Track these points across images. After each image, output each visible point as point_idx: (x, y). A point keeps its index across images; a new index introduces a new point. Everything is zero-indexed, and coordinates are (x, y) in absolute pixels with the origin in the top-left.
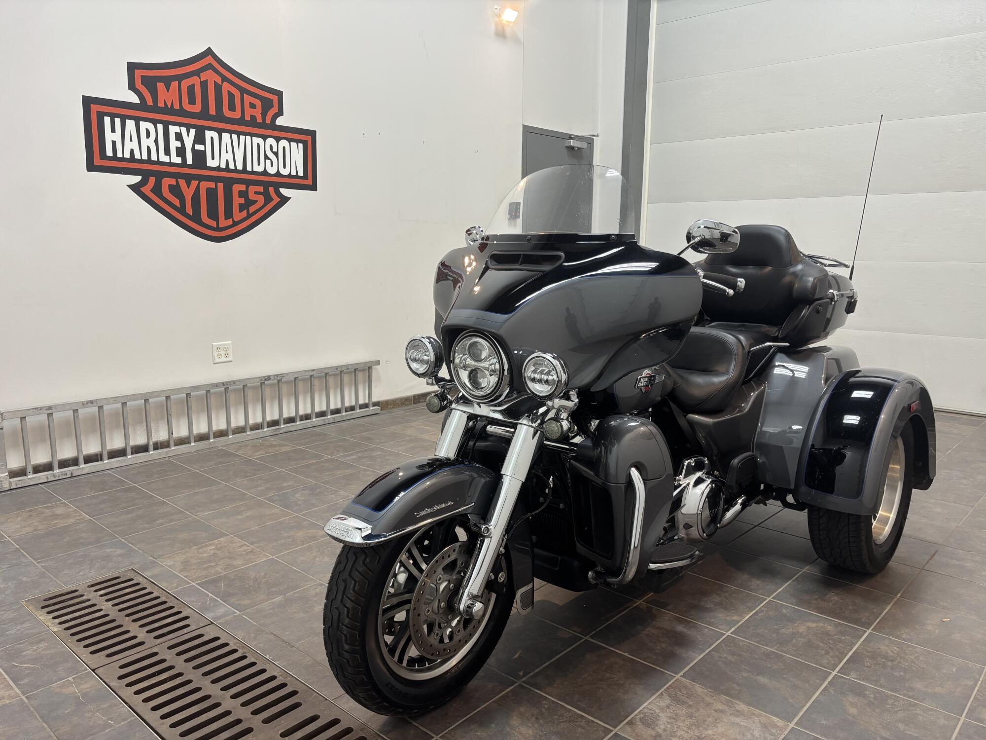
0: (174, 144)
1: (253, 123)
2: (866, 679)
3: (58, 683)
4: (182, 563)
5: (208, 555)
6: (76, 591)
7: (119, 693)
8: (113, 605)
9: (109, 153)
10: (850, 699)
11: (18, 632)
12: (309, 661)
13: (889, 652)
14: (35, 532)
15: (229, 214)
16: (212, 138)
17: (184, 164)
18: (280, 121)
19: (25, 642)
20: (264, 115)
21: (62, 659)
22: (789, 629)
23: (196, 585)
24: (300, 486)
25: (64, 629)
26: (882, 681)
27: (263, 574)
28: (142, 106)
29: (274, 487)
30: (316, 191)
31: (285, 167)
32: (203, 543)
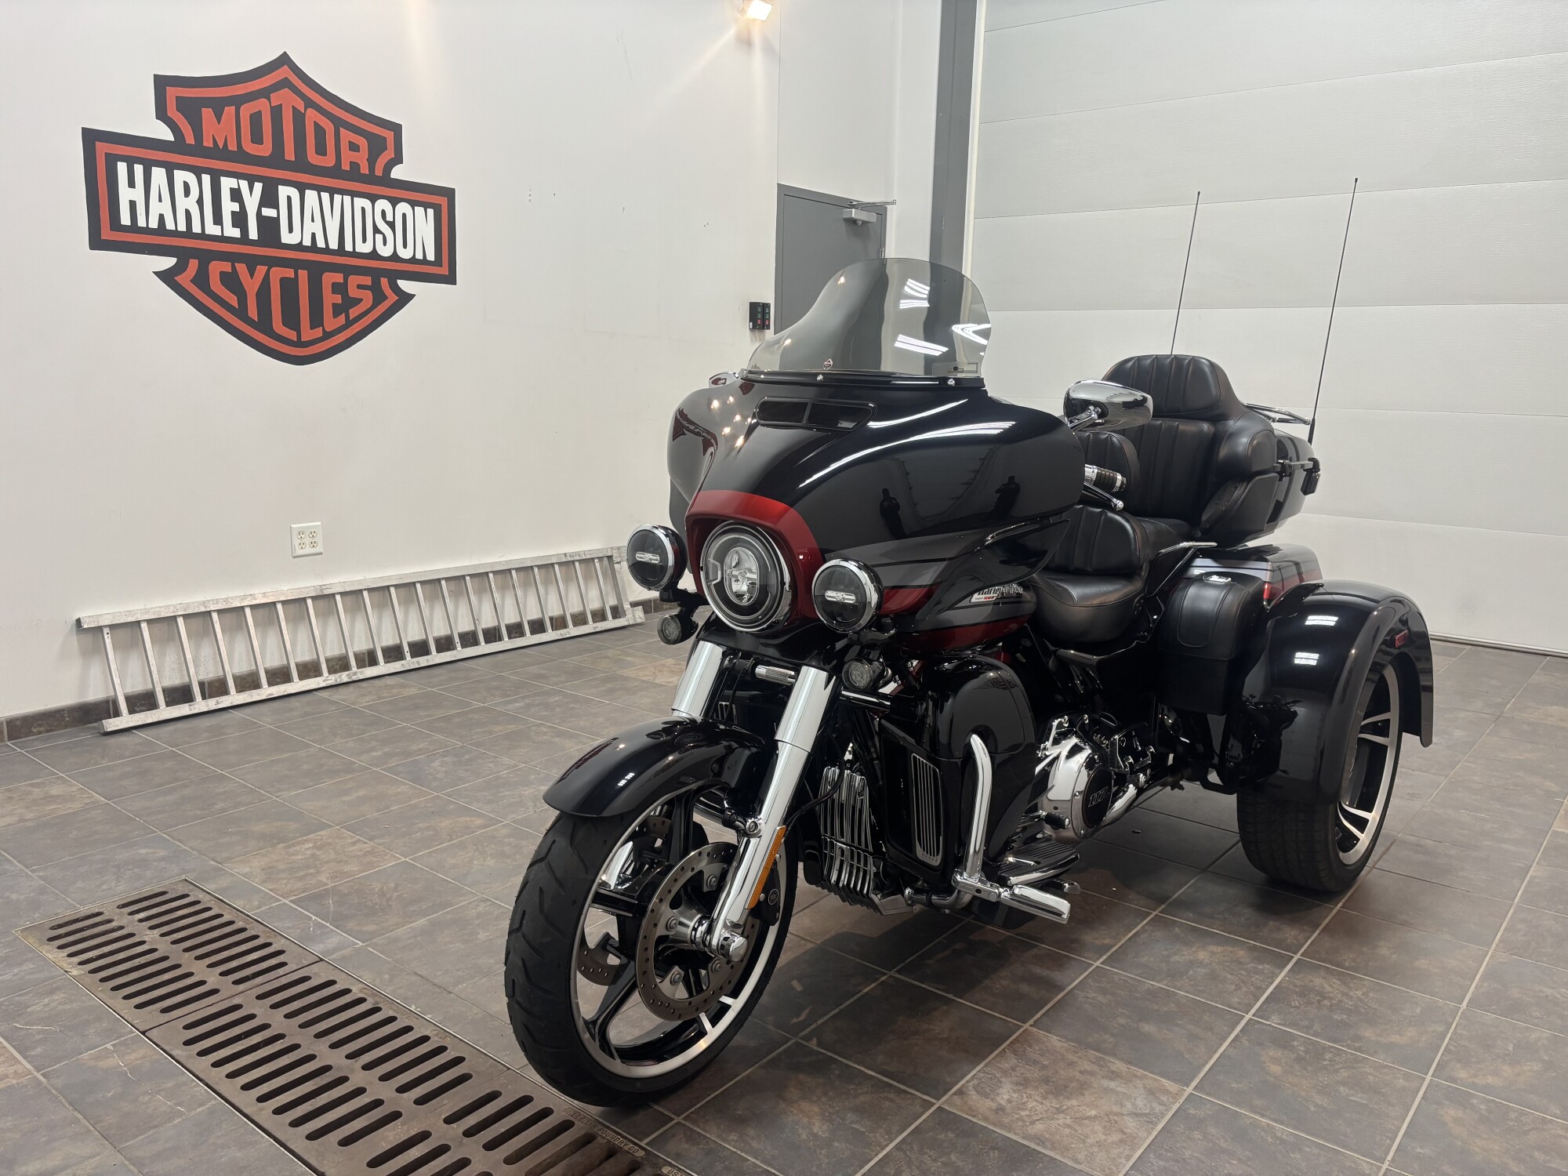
0: (229, 207)
1: (354, 174)
2: (1294, 1024)
3: (90, 1052)
4: (263, 870)
5: (303, 857)
6: (99, 914)
7: (188, 1066)
8: (163, 935)
9: (125, 220)
10: (1271, 1053)
11: (14, 978)
12: (477, 1014)
13: (1326, 986)
14: (21, 824)
15: (317, 320)
16: (289, 198)
17: (244, 238)
18: (397, 173)
19: (29, 992)
20: (372, 162)
21: (91, 1017)
22: (1184, 955)
23: (289, 903)
24: (436, 750)
25: (89, 972)
26: (1317, 1027)
27: (392, 885)
28: (178, 145)
29: (397, 750)
30: (456, 284)
31: (405, 246)
32: (294, 839)
